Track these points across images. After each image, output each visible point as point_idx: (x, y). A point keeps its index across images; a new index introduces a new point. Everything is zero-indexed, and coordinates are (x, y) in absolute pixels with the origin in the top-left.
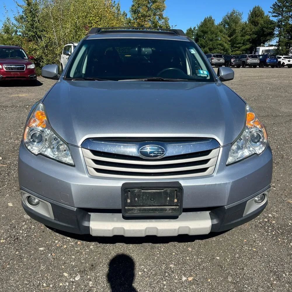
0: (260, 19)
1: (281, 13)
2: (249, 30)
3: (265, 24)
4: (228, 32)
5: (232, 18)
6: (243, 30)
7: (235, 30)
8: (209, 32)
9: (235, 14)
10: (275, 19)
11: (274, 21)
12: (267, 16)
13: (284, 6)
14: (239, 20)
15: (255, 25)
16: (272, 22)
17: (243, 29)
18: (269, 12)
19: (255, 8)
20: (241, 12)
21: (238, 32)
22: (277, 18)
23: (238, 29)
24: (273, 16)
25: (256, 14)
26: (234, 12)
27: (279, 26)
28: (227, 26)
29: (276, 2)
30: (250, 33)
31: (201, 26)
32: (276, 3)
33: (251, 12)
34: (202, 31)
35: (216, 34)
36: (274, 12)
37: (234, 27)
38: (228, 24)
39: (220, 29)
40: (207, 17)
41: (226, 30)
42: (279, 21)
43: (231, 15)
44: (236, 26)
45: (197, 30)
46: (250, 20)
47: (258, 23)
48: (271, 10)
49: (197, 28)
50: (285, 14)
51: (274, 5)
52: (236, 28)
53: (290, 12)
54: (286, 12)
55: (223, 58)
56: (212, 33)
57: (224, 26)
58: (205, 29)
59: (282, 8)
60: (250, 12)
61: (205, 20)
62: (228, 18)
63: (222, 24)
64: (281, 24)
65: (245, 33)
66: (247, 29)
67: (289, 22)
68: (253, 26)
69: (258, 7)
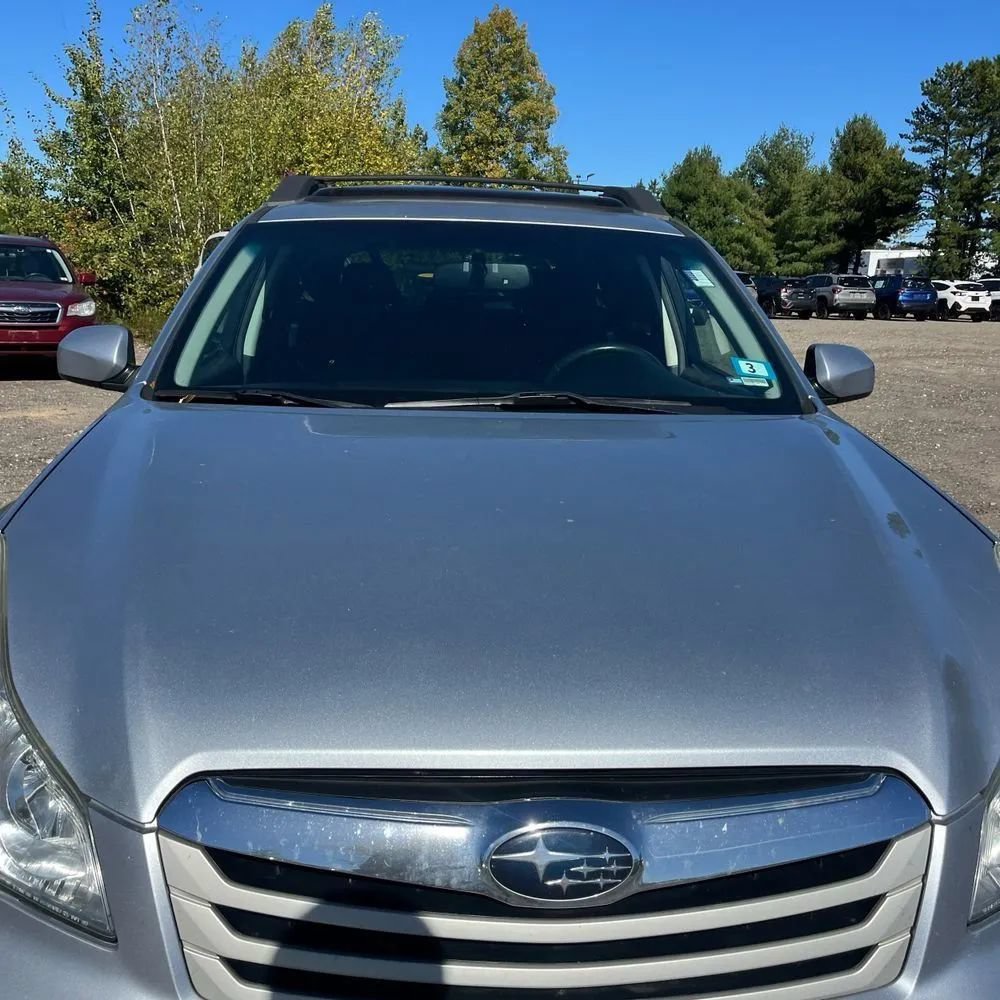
0: (872, 159)
1: (944, 139)
2: (834, 194)
3: (888, 174)
4: (765, 198)
5: (778, 155)
6: (814, 193)
7: (787, 194)
8: (703, 200)
9: (786, 143)
10: (922, 161)
11: (920, 166)
12: (893, 151)
13: (953, 116)
14: (802, 162)
15: (856, 180)
16: (911, 170)
17: (816, 190)
18: (902, 136)
19: (855, 121)
20: (806, 134)
21: (799, 202)
22: (928, 156)
23: (799, 191)
24: (914, 150)
25: (858, 142)
26: (782, 136)
27: (935, 183)
28: (760, 180)
29: (923, 104)
30: (837, 205)
31: (677, 179)
32: (926, 107)
33: (842, 133)
34: (680, 196)
35: (725, 207)
36: (917, 137)
37: (786, 184)
38: (766, 175)
39: (739, 188)
40: (696, 149)
41: (759, 192)
42: (935, 167)
43: (775, 144)
44: (790, 179)
45: (660, 190)
46: (837, 159)
47: (865, 173)
48: (909, 130)
49: (661, 185)
50: (956, 144)
51: (918, 113)
52: (793, 189)
53: (972, 136)
54: (960, 136)
55: (753, 284)
56: (713, 202)
57: (752, 178)
58: (688, 188)
59: (944, 123)
60: (838, 135)
61: (688, 160)
62: (766, 153)
63: (742, 175)
64: (944, 174)
65: (822, 203)
66: (829, 192)
67: (969, 168)
68: (849, 183)
69: (864, 120)
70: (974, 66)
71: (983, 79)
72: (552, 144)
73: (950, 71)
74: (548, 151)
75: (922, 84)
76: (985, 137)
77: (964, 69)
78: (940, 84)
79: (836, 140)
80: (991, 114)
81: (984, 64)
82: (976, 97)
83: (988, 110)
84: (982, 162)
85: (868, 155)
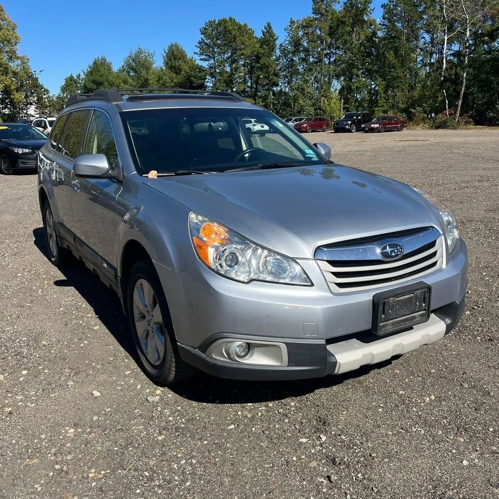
0: (182, 63)
1: (213, 55)
2: (168, 80)
3: (191, 71)
4: (136, 82)
5: (139, 61)
6: (159, 79)
7: (146, 80)
8: (106, 84)
9: (142, 55)
10: (205, 64)
11: (204, 67)
12: (191, 60)
13: (215, 45)
14: (151, 64)
15: (177, 73)
16: (201, 69)
17: (160, 78)
18: (195, 53)
19: (172, 46)
20: (151, 52)
21: (153, 84)
22: (207, 63)
23: (152, 79)
24: (201, 59)
25: (174, 56)
26: (140, 52)
27: (212, 75)
28: (132, 74)
29: (202, 39)
30: (170, 85)
31: (91, 73)
32: (203, 40)
33: (167, 51)
34: (94, 82)
35: (118, 87)
36: (202, 54)
37: (146, 76)
38: (135, 71)
39: (123, 78)
40: (98, 58)
41: (133, 79)
42: (211, 68)
43: (137, 56)
44: (147, 73)
45: (83, 79)
46: (167, 64)
47: (180, 70)
48: (198, 50)
49: (82, 76)
50: (218, 57)
51: (200, 43)
52: (149, 78)
53: (224, 53)
54: (219, 54)
56: (112, 84)
57: (128, 72)
58: (98, 78)
59: (212, 48)
60: (165, 52)
61: (95, 63)
62: (133, 60)
63: (124, 71)
64: (215, 71)
65: (164, 84)
66: (166, 79)
67: (225, 68)
68: (174, 75)
69: (176, 45)
70: (221, 22)
71: (225, 28)
72: (19, 54)
73: (211, 24)
74: (18, 58)
75: (200, 29)
76: (230, 54)
77: (217, 23)
78: (208, 29)
79: (165, 54)
80: (231, 44)
81: (224, 21)
82: (224, 36)
83: (229, 42)
84: (230, 65)
85: (180, 62)
